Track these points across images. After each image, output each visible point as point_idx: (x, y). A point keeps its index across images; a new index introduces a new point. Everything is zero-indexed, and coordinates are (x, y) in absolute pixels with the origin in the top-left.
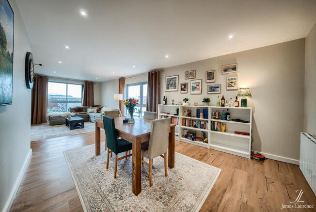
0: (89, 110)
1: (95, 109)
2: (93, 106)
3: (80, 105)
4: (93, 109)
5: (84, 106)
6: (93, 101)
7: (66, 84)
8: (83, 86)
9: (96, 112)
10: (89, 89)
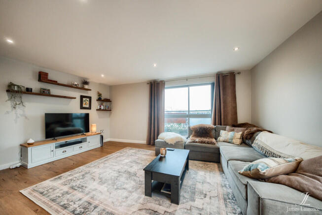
0: (225, 134)
1: (238, 134)
2: (235, 125)
3: (208, 122)
4: (231, 133)
5: (215, 124)
6: (235, 113)
7: (187, 88)
8: (213, 84)
9: (238, 141)
10: (224, 89)
